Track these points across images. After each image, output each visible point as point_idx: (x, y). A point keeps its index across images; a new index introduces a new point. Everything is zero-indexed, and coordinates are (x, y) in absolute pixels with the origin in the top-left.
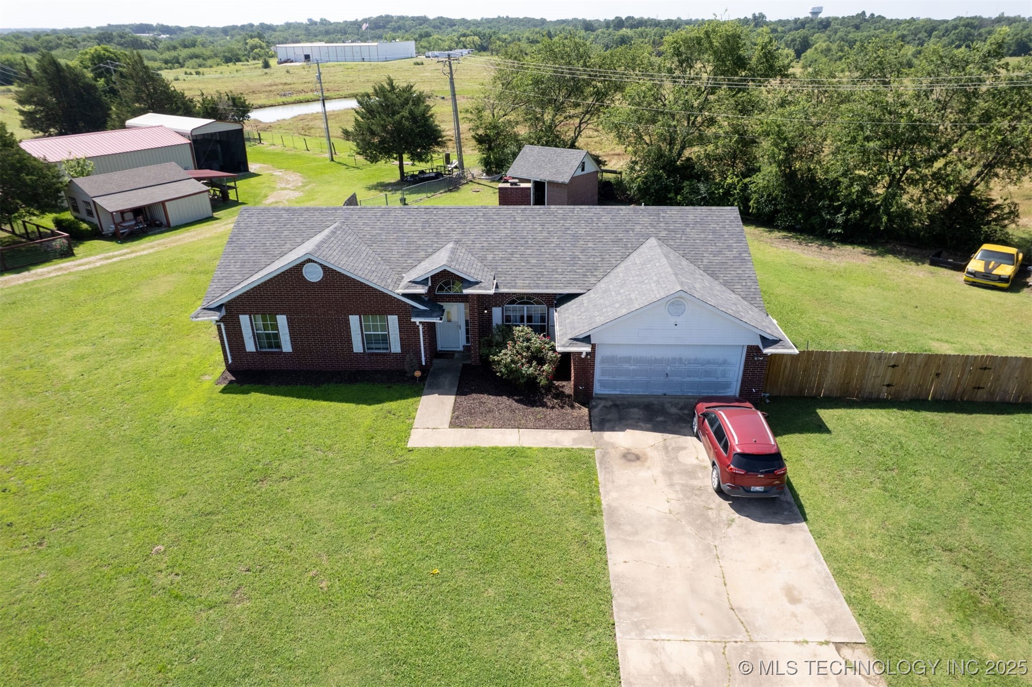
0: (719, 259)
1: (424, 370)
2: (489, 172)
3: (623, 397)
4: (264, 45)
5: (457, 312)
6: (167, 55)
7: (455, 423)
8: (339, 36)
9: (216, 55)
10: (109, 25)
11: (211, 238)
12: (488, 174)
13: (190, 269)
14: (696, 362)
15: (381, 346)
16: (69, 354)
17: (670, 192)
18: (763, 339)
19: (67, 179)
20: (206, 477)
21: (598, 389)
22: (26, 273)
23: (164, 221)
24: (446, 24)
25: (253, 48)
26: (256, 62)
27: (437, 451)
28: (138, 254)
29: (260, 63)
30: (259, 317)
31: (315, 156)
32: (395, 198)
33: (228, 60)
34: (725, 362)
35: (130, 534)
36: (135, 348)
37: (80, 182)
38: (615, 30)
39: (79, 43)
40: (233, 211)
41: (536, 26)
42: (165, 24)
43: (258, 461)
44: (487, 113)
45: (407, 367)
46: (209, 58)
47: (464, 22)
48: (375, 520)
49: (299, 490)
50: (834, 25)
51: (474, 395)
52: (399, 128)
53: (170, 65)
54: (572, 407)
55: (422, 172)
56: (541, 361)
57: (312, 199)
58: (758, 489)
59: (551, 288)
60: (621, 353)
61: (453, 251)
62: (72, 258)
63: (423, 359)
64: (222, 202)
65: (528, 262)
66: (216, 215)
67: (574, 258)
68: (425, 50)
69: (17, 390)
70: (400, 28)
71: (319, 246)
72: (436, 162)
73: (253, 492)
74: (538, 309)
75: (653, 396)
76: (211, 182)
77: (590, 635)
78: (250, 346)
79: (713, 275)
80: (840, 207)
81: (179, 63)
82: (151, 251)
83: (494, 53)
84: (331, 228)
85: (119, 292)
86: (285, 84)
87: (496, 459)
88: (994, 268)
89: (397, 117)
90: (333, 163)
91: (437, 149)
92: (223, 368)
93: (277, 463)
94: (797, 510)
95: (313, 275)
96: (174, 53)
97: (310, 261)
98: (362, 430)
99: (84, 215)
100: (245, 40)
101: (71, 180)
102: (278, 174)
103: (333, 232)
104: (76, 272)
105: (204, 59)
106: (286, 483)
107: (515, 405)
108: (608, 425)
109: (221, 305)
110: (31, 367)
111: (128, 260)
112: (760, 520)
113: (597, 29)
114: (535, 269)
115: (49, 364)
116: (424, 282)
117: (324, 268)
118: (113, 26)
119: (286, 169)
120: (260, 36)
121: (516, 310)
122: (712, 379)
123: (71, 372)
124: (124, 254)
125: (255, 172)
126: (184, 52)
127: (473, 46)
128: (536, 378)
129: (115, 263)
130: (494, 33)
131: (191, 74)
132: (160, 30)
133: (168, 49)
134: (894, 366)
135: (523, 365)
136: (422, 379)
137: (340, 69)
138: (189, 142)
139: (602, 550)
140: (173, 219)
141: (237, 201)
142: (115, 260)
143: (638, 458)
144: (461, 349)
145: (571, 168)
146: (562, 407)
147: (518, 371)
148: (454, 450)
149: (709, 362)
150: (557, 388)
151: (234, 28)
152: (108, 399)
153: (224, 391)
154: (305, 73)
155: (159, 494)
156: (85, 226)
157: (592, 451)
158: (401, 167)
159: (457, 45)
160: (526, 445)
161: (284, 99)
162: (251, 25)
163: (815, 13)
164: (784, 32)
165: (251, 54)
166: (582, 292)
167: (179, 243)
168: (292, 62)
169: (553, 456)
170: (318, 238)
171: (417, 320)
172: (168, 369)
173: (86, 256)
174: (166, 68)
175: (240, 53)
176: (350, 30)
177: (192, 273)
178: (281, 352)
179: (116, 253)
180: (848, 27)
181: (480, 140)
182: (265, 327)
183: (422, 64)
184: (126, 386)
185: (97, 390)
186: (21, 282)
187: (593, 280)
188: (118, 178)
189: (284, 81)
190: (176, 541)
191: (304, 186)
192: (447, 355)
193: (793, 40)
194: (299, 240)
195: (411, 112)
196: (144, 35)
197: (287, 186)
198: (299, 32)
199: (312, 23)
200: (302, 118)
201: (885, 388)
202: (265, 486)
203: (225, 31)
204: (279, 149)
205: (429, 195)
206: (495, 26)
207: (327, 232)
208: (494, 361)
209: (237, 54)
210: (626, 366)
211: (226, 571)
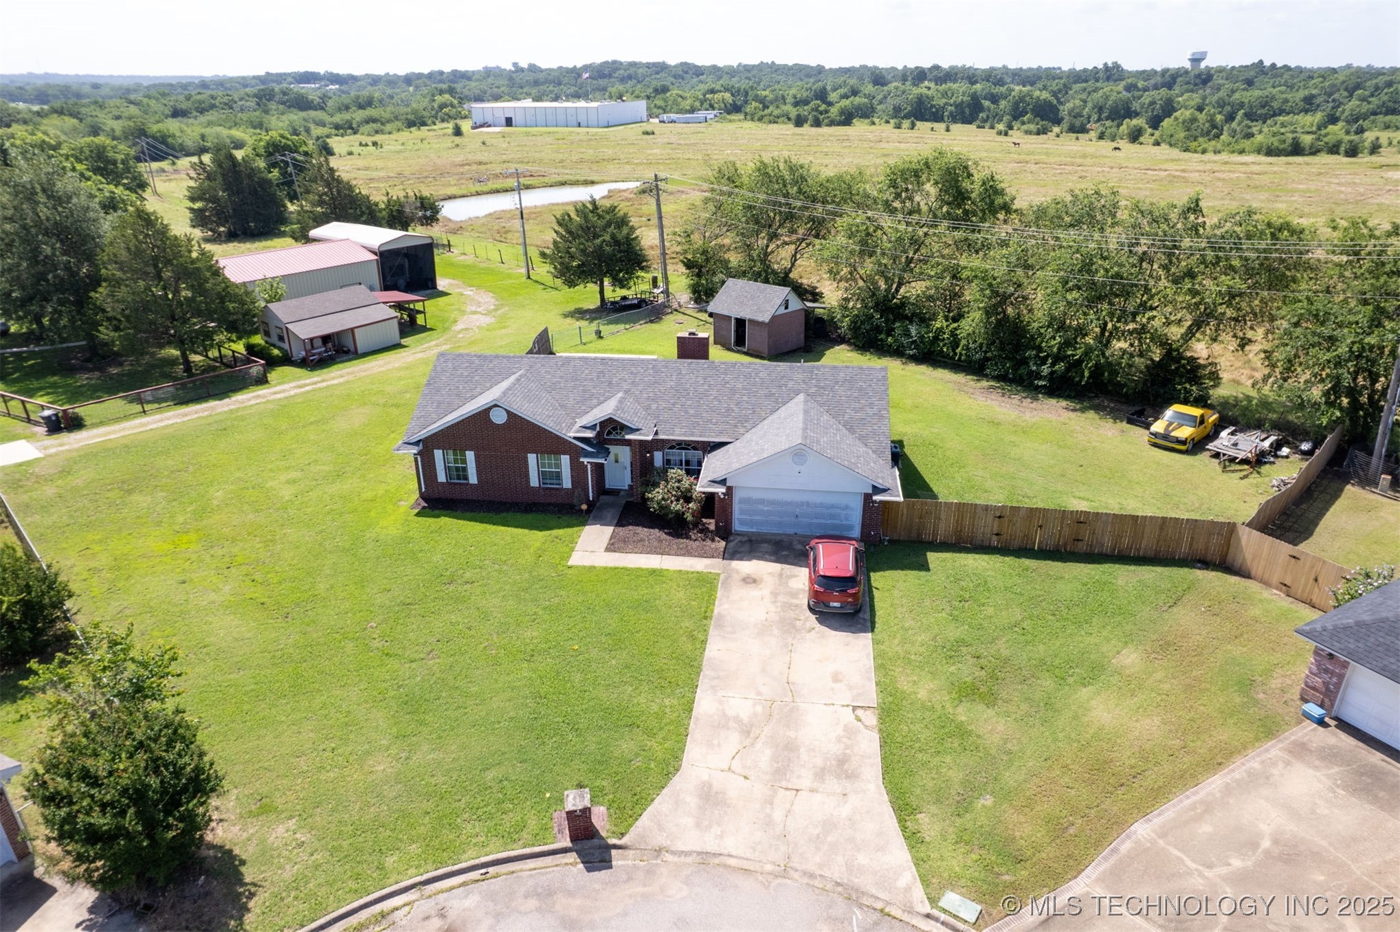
0: (860, 415)
1: (591, 505)
2: (697, 300)
3: (758, 534)
4: (456, 102)
5: (623, 454)
6: (338, 118)
7: (611, 548)
8: (551, 88)
9: (396, 118)
10: (268, 73)
11: (400, 369)
12: (696, 302)
13: (381, 401)
14: (822, 505)
15: (555, 481)
16: (283, 478)
17: (881, 333)
18: (874, 487)
19: (263, 304)
20: (405, 579)
21: (737, 526)
22: (227, 400)
23: (352, 349)
24: (691, 72)
25: (442, 106)
26: (445, 125)
27: (592, 568)
28: (329, 383)
29: (450, 126)
30: (451, 452)
31: (510, 271)
32: (589, 328)
33: (411, 124)
34: (847, 507)
35: (350, 615)
36: (339, 475)
37: (273, 307)
38: (914, 85)
39: (236, 102)
40: (422, 338)
41: (809, 76)
42: (335, 71)
43: (447, 569)
44: (696, 237)
45: (575, 501)
46: (388, 122)
47: (715, 69)
48: (535, 613)
49: (478, 592)
50: (1218, 80)
51: (630, 527)
52: (599, 253)
53: (341, 131)
54: (713, 540)
55: (624, 298)
56: (688, 499)
57: (505, 327)
58: (836, 604)
59: (704, 436)
60: (756, 495)
61: (621, 401)
62: (267, 385)
63: (591, 495)
64: (410, 326)
65: (686, 412)
66: (404, 342)
67: (729, 410)
68: (661, 111)
69: (246, 507)
70: (630, 77)
71: (504, 393)
72: (640, 287)
73: (442, 591)
74: (693, 455)
75: (786, 535)
76: (399, 306)
77: (678, 691)
78: (442, 477)
79: (851, 430)
80: (1046, 358)
81: (351, 128)
82: (341, 380)
83: (748, 117)
84: (518, 374)
85: (316, 422)
86: (480, 163)
87: (638, 577)
88: (1173, 430)
89: (598, 241)
90: (529, 281)
91: (640, 273)
92: (417, 495)
93: (462, 572)
94: (869, 624)
95: (499, 418)
96: (346, 116)
97: (496, 406)
98: (532, 550)
99: (275, 340)
100: (433, 95)
101: (266, 307)
102: (469, 293)
103: (518, 380)
104: (274, 401)
105: (383, 124)
106: (468, 586)
107: (664, 536)
108: (738, 556)
109: (420, 441)
110: (253, 488)
111: (320, 389)
112: (836, 629)
113: (890, 82)
114: (692, 419)
115: (268, 485)
116: (593, 427)
117: (508, 412)
118: (272, 74)
119: (479, 287)
120: (451, 91)
121: (676, 454)
122: (837, 522)
123: (287, 493)
124: (315, 383)
125: (444, 290)
126: (359, 115)
127: (722, 105)
128: (683, 514)
129: (308, 392)
130: (752, 88)
131: (367, 145)
132: (328, 80)
133: (340, 110)
134: (1000, 517)
135: (672, 502)
136: (588, 511)
137: (549, 139)
138: (376, 257)
139: (704, 642)
140: (361, 346)
141: (425, 326)
142: (307, 388)
143: (755, 581)
144: (627, 488)
145: (773, 307)
146: (704, 540)
147: (667, 507)
148: (606, 568)
149: (833, 506)
150: (704, 524)
151: (420, 76)
152: (320, 517)
153: (418, 515)
154: (505, 145)
155: (369, 590)
156: (276, 352)
157: (719, 575)
158: (602, 292)
159: (702, 104)
160: (665, 568)
161: (479, 187)
162: (441, 73)
163: (1196, 60)
164: (1145, 90)
165: (442, 114)
166: (730, 440)
167: (368, 373)
168: (490, 126)
169: (685, 576)
170: (505, 384)
171: (585, 460)
172: (368, 495)
173: (280, 384)
174: (337, 135)
175: (426, 114)
176: (565, 80)
177: (384, 406)
178: (468, 484)
179: (307, 381)
180: (1237, 82)
181: (689, 265)
182: (456, 461)
183: (653, 133)
184: (335, 507)
185: (310, 509)
186: (226, 409)
187: (742, 430)
188: (310, 303)
189: (479, 157)
190: (385, 621)
191: (495, 310)
192: (614, 492)
193: (1153, 103)
194: (488, 385)
195: (613, 236)
196: (309, 85)
197: (479, 310)
198: (501, 82)
199: (518, 69)
200: (497, 216)
201: (995, 538)
202: (451, 588)
203: (409, 79)
204: (470, 259)
205: (627, 326)
206: (755, 77)
207: (512, 379)
208: (648, 498)
209: (422, 117)
210: (761, 507)
211: (422, 640)
